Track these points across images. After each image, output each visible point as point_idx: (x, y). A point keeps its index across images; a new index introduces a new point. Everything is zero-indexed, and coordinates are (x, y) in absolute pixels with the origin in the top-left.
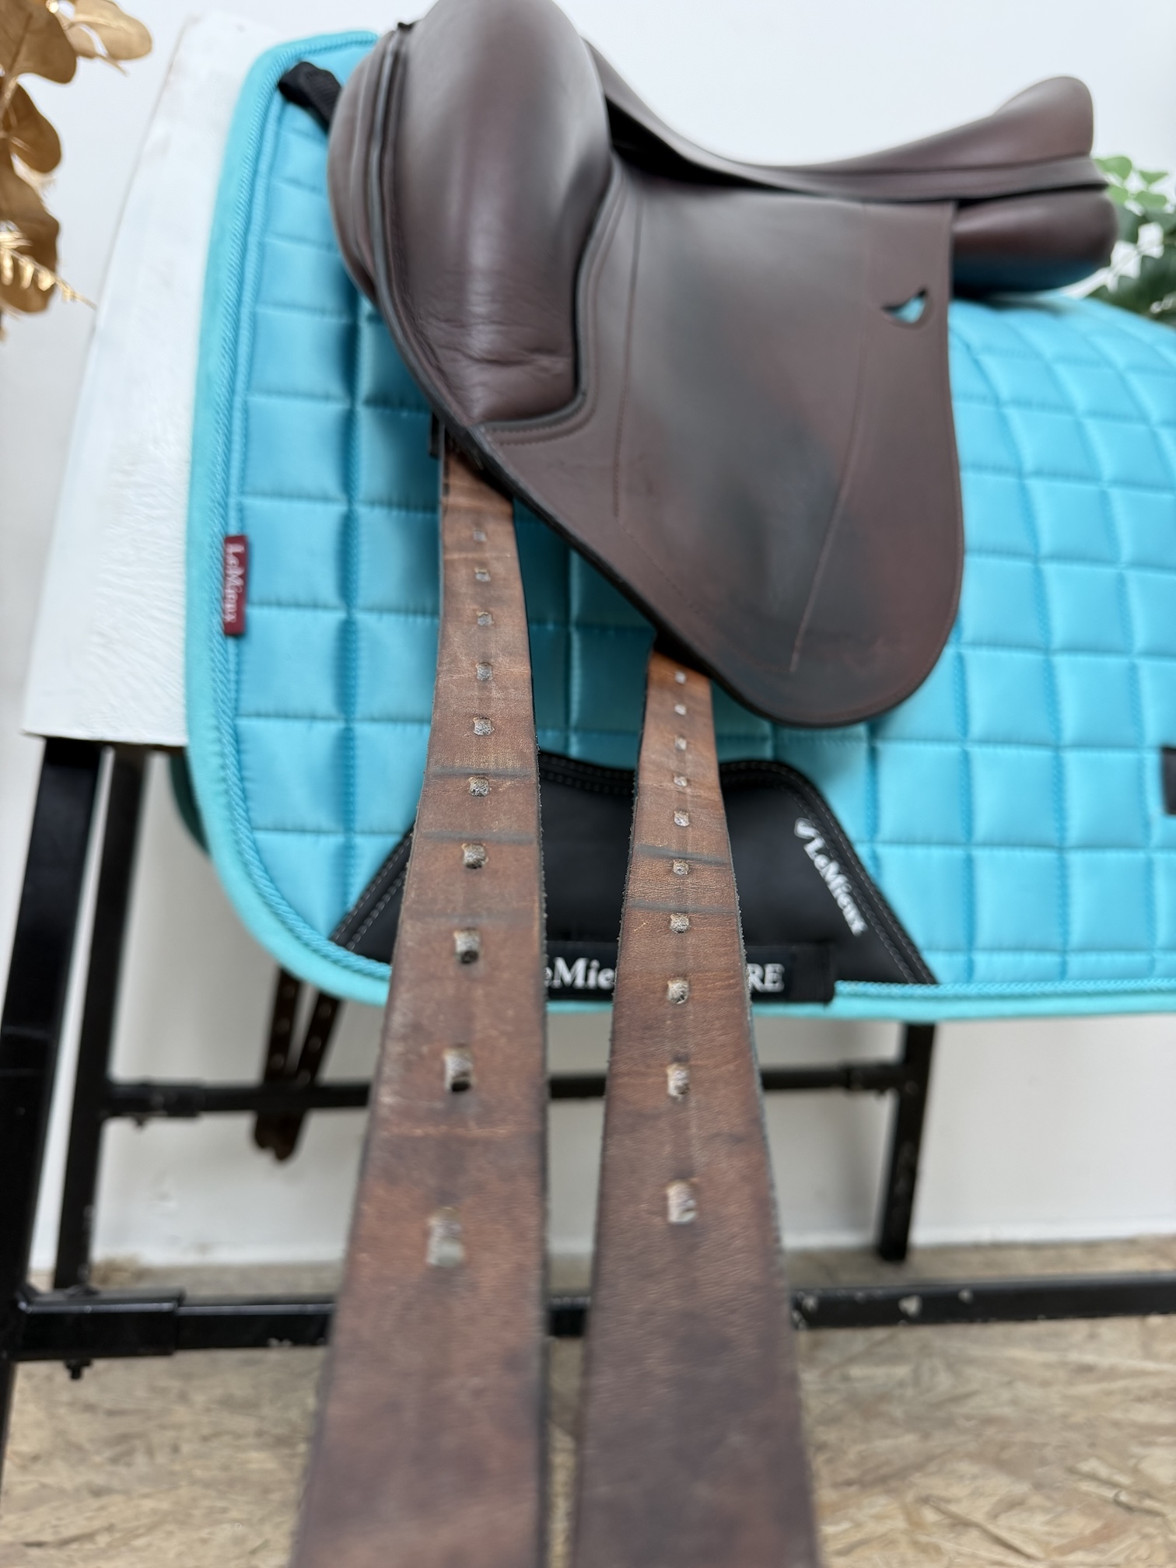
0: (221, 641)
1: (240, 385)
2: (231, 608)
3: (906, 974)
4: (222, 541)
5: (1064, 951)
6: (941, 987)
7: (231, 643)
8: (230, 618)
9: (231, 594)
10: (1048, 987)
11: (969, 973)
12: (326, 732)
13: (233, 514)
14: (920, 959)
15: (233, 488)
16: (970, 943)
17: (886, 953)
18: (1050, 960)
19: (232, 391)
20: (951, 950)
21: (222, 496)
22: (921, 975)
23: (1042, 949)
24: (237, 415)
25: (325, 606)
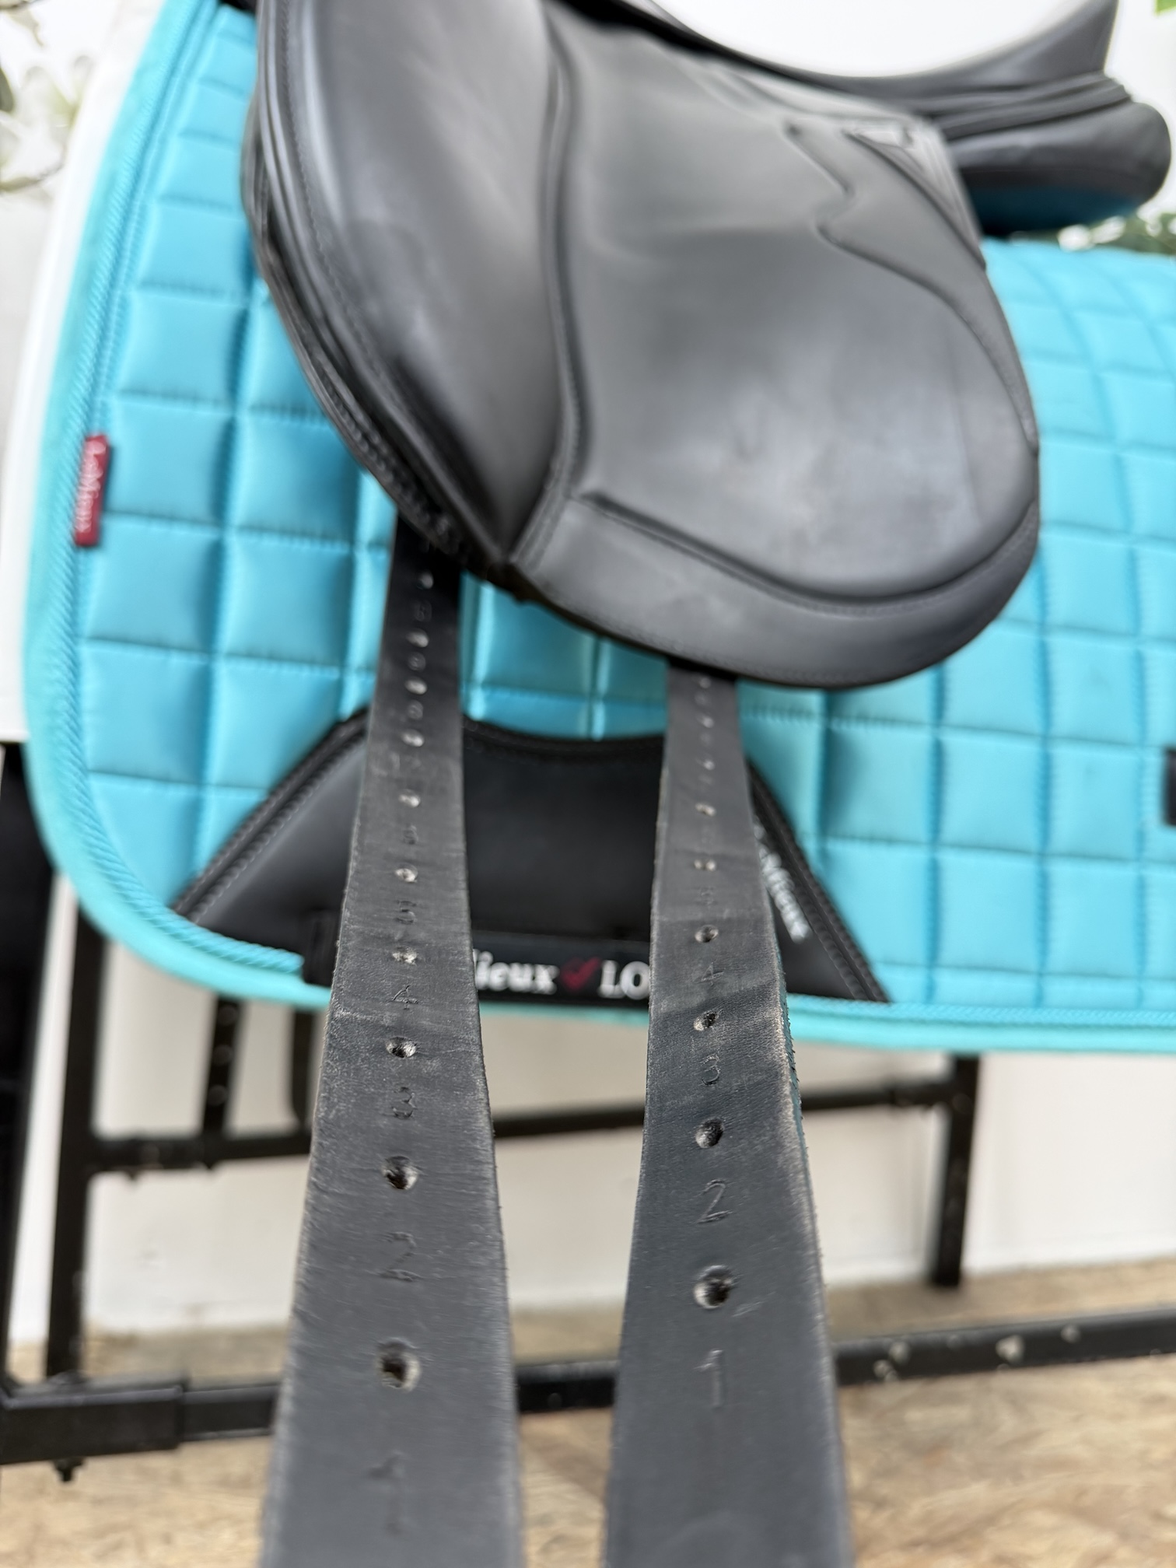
0: (71, 551)
1: (122, 277)
2: (86, 516)
3: (852, 990)
4: (84, 440)
5: (1041, 975)
6: (894, 1007)
7: (82, 556)
8: (83, 527)
9: (86, 499)
10: (1020, 1016)
11: (930, 993)
12: (180, 666)
13: (97, 415)
14: (869, 974)
15: (102, 387)
16: (933, 958)
17: (828, 965)
18: (1023, 984)
19: (113, 281)
20: (910, 965)
21: (89, 394)
22: (870, 991)
23: (1016, 971)
24: (115, 309)
25: (194, 522)
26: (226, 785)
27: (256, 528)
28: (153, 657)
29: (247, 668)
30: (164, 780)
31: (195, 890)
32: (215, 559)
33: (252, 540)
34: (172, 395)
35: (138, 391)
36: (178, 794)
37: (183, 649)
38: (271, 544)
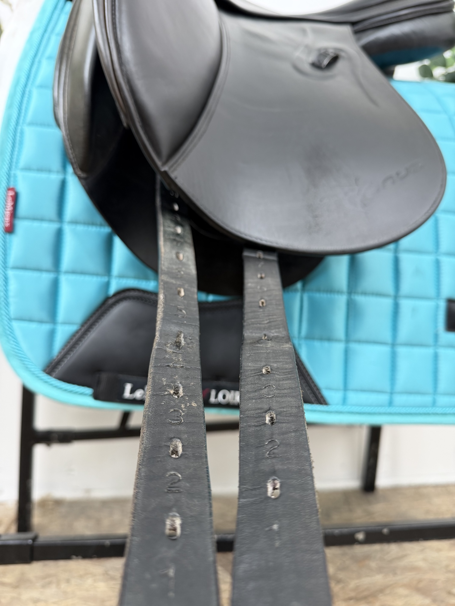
0: (3, 235)
1: (21, 121)
2: (8, 220)
3: (313, 399)
4: (7, 190)
5: (392, 393)
6: (329, 407)
7: (8, 236)
8: (8, 225)
9: (8, 213)
10: (382, 410)
11: (344, 401)
12: (47, 278)
13: (12, 179)
14: (320, 393)
15: (14, 167)
16: (346, 388)
18: (384, 398)
19: (17, 123)
20: (337, 390)
21: (8, 171)
22: (320, 400)
23: (381, 392)
24: (18, 135)
25: (51, 221)
26: (65, 323)
27: (74, 222)
28: (36, 274)
29: (72, 277)
30: (41, 322)
31: (53, 364)
32: (59, 235)
33: (73, 227)
34: (40, 170)
35: (27, 169)
36: (46, 327)
37: (47, 271)
38: (80, 228)
